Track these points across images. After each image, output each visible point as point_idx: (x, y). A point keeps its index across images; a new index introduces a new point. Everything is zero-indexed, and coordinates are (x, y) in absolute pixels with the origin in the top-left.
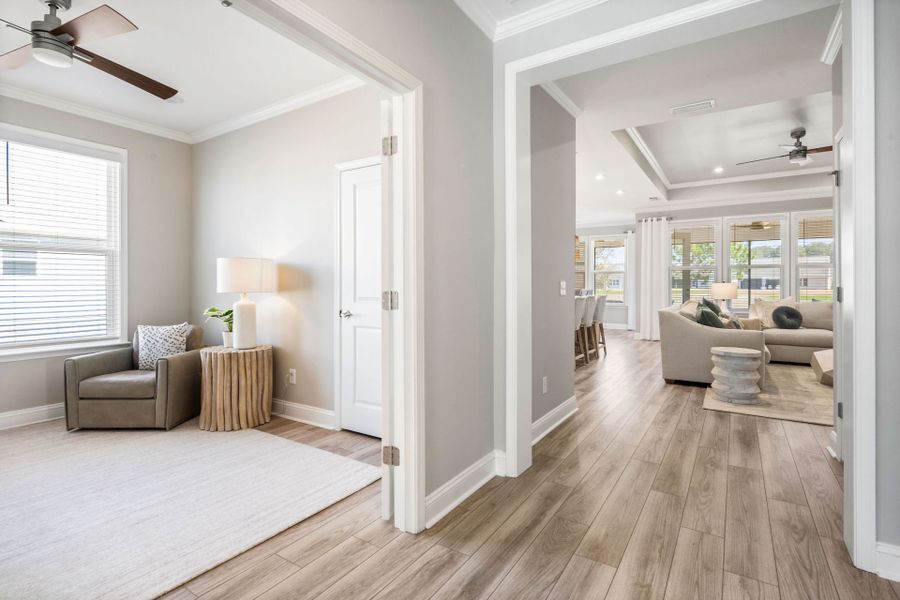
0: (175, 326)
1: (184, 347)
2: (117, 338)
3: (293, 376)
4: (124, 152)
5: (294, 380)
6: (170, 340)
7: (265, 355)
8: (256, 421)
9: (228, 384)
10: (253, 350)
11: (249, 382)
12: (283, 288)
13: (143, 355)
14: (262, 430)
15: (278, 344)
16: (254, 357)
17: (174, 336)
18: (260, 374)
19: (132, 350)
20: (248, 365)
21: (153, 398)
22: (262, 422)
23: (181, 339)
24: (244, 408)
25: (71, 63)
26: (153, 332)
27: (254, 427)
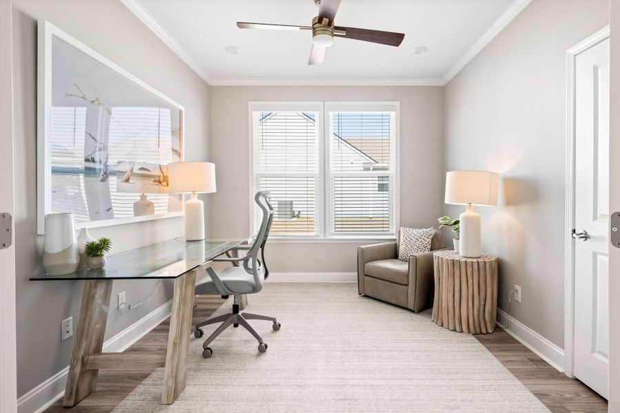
0: (424, 230)
1: (429, 247)
2: (394, 234)
3: (518, 293)
4: (397, 104)
5: (519, 297)
6: (420, 240)
7: (488, 266)
8: (478, 329)
9: (452, 288)
10: (475, 260)
11: (470, 290)
12: (510, 202)
13: (402, 249)
14: (481, 341)
15: (505, 257)
16: (476, 267)
17: (423, 237)
18: (482, 285)
19: (396, 245)
20: (469, 274)
21: (406, 285)
22: (484, 331)
23: (428, 240)
24: (466, 313)
25: (333, 40)
26: (410, 233)
27: (475, 334)
